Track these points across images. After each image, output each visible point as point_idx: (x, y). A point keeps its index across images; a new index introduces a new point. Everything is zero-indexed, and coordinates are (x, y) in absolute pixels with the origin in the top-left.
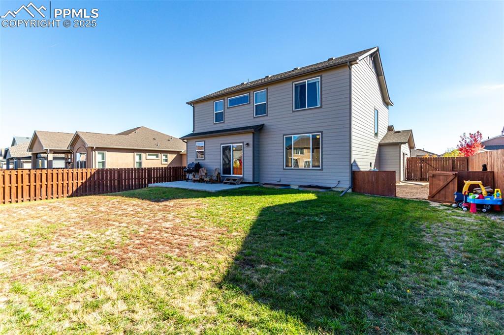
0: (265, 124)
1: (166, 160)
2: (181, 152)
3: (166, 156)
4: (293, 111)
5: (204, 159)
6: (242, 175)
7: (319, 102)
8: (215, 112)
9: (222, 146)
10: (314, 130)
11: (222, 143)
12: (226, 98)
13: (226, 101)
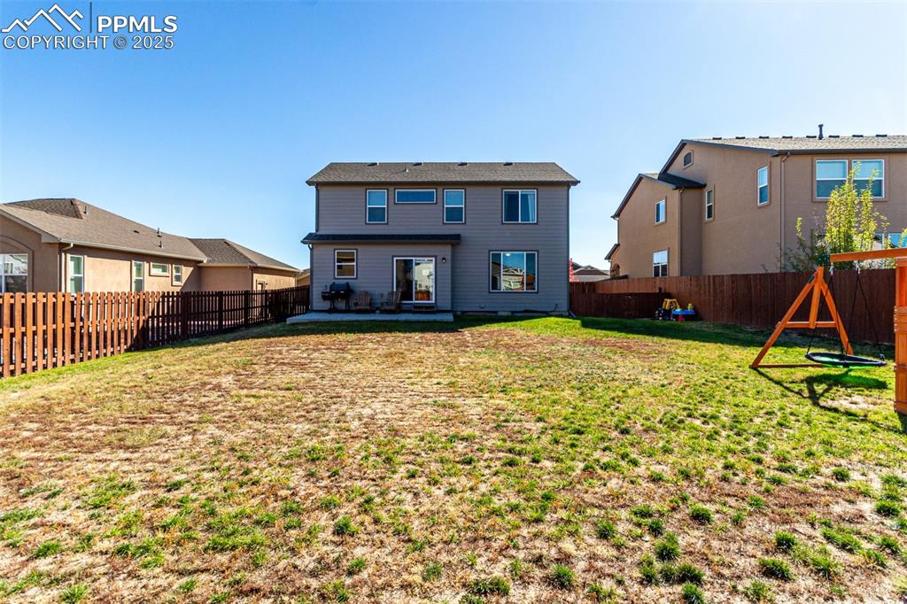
0: (462, 235)
1: (178, 278)
2: (202, 262)
3: (178, 270)
4: (503, 224)
5: (356, 278)
6: (433, 301)
7: (533, 218)
8: (368, 206)
9: (395, 259)
10: (528, 248)
11: (394, 254)
12: (391, 189)
13: (391, 193)
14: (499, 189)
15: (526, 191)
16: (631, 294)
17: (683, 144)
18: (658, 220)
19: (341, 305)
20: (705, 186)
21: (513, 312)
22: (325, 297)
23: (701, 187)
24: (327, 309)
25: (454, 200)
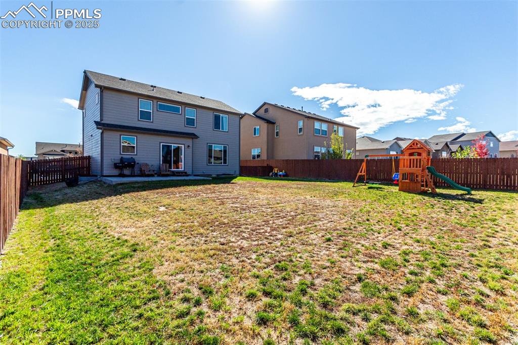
4: (213, 130)
5: (136, 155)
6: (183, 169)
7: (226, 129)
8: (140, 109)
9: (161, 144)
10: (224, 143)
11: (161, 141)
12: (155, 101)
13: (155, 103)
14: (212, 112)
15: (224, 115)
16: (260, 167)
17: (265, 104)
18: (255, 134)
19: (127, 171)
20: (275, 123)
21: (217, 175)
22: (116, 166)
23: (274, 123)
24: (118, 174)
25: (191, 114)
